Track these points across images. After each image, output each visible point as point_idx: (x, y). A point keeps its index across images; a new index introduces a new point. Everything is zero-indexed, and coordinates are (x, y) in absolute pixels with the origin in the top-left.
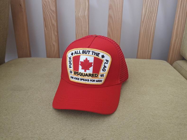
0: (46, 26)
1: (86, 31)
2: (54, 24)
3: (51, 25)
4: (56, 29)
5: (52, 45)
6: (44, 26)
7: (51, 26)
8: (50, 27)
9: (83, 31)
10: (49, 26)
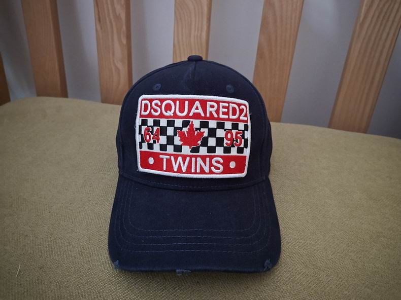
0: (99, 19)
1: (200, 38)
2: (120, 14)
3: (112, 17)
4: (124, 28)
5: (114, 71)
6: (95, 20)
7: (113, 21)
8: (111, 22)
9: (192, 39)
10: (107, 19)
